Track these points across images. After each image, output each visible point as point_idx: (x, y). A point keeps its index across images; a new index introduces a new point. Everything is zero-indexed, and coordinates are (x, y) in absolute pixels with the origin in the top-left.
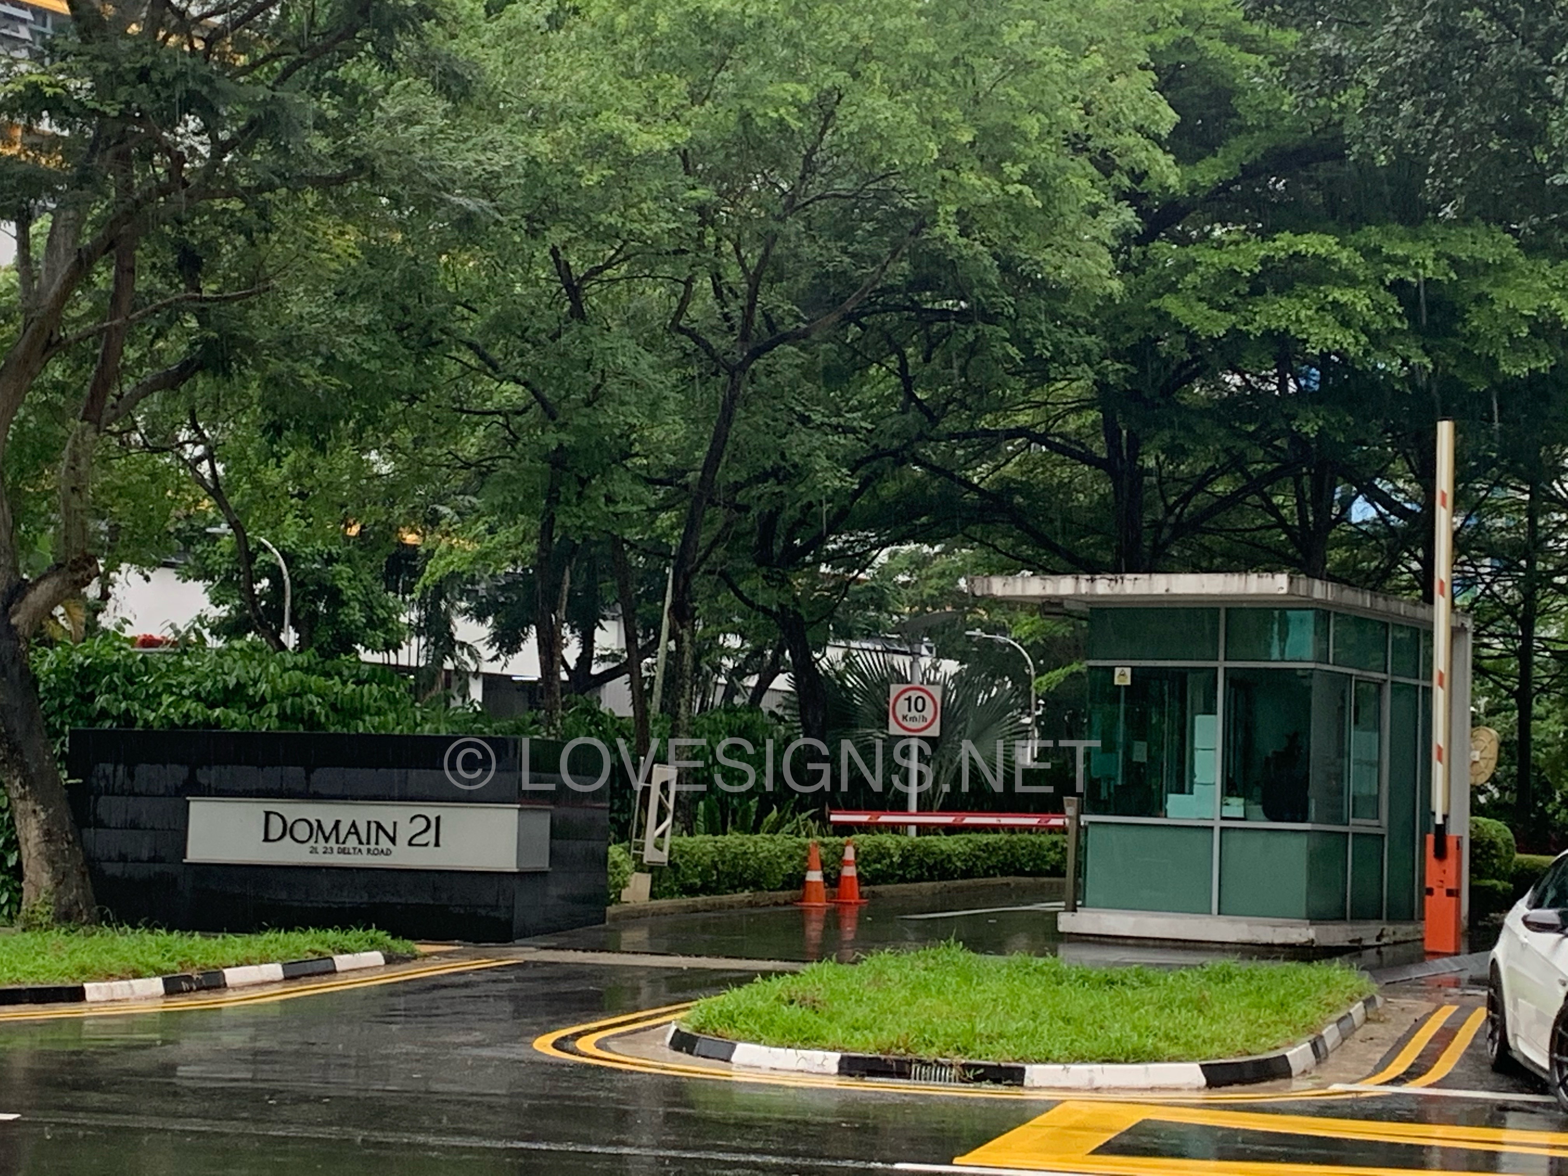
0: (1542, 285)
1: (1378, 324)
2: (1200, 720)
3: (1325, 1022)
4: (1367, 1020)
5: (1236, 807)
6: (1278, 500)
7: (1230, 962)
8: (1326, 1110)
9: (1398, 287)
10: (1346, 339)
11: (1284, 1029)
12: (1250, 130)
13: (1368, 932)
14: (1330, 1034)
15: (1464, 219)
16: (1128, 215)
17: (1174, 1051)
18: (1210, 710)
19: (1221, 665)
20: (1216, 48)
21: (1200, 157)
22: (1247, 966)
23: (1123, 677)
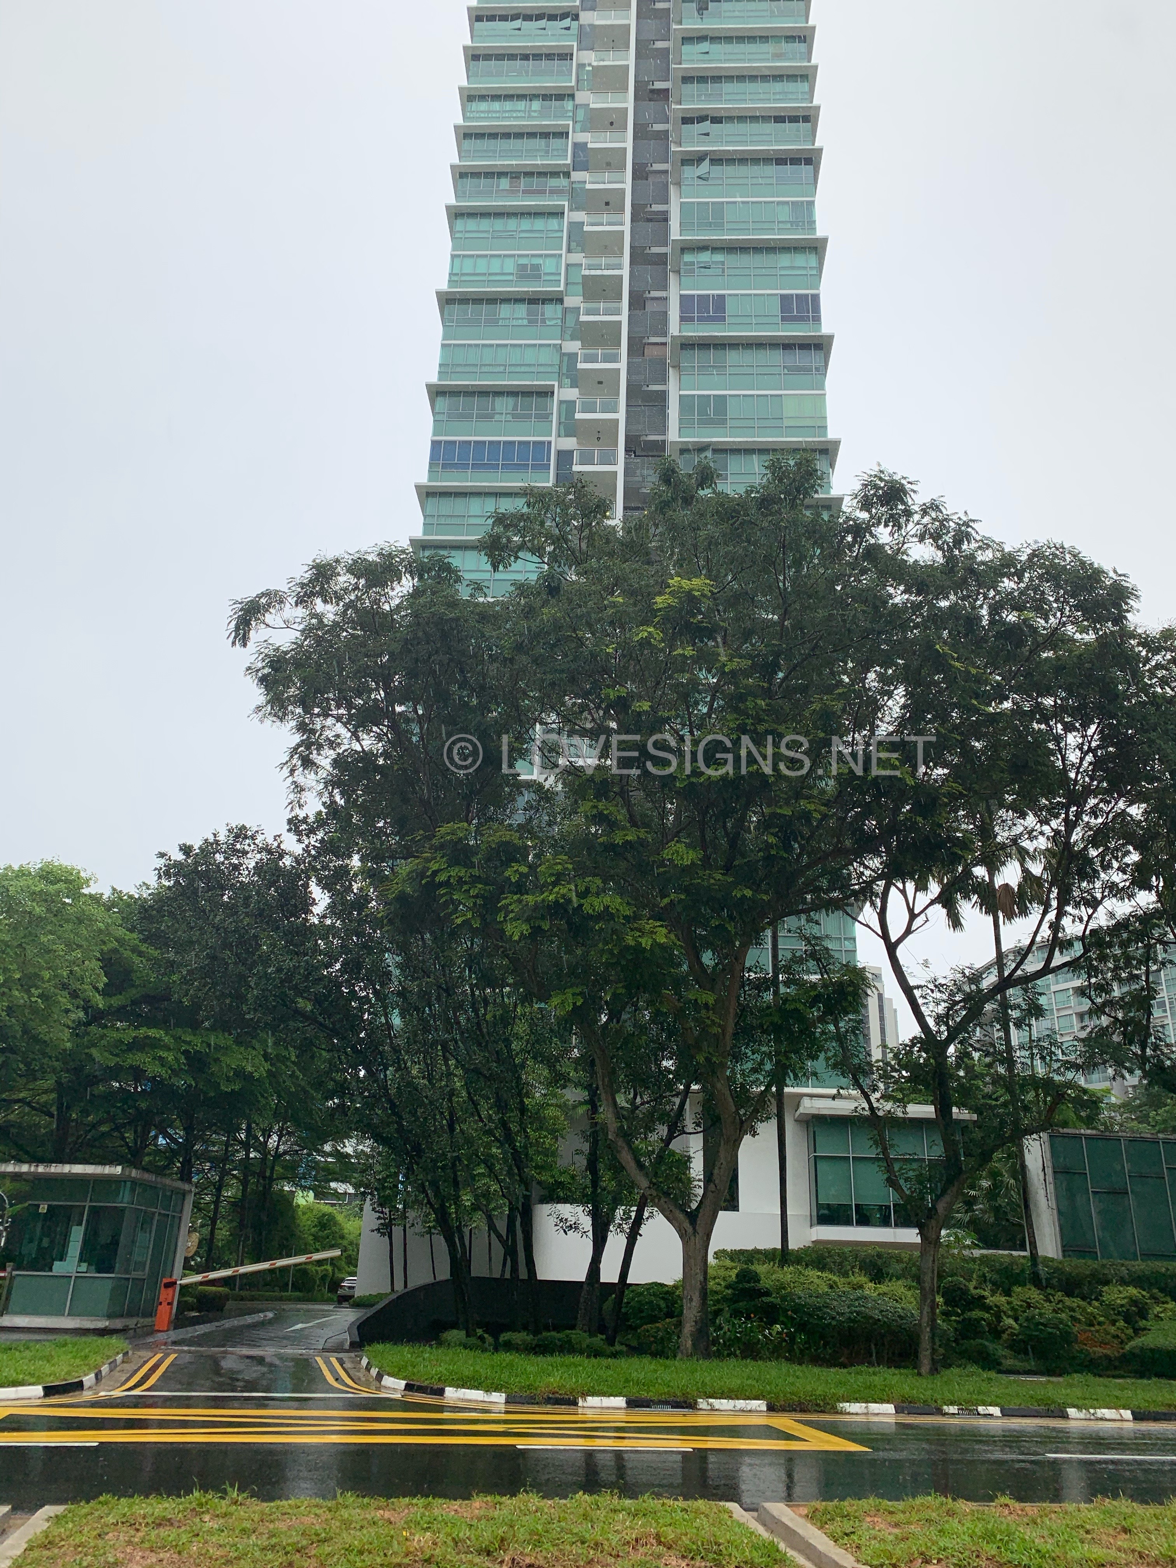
0: (240, 1056)
1: (176, 1067)
2: (74, 1228)
3: (104, 1364)
4: (123, 1362)
5: (84, 1267)
6: (127, 1135)
7: (67, 1338)
8: (94, 1405)
9: (186, 1053)
10: (164, 1072)
11: (86, 1368)
12: (137, 987)
13: (131, 1322)
14: (105, 1369)
15: (213, 1028)
16: (81, 1014)
17: (32, 1380)
18: (80, 1224)
19: (88, 1204)
20: (127, 954)
21: (115, 995)
22: (76, 1339)
23: (43, 1209)
